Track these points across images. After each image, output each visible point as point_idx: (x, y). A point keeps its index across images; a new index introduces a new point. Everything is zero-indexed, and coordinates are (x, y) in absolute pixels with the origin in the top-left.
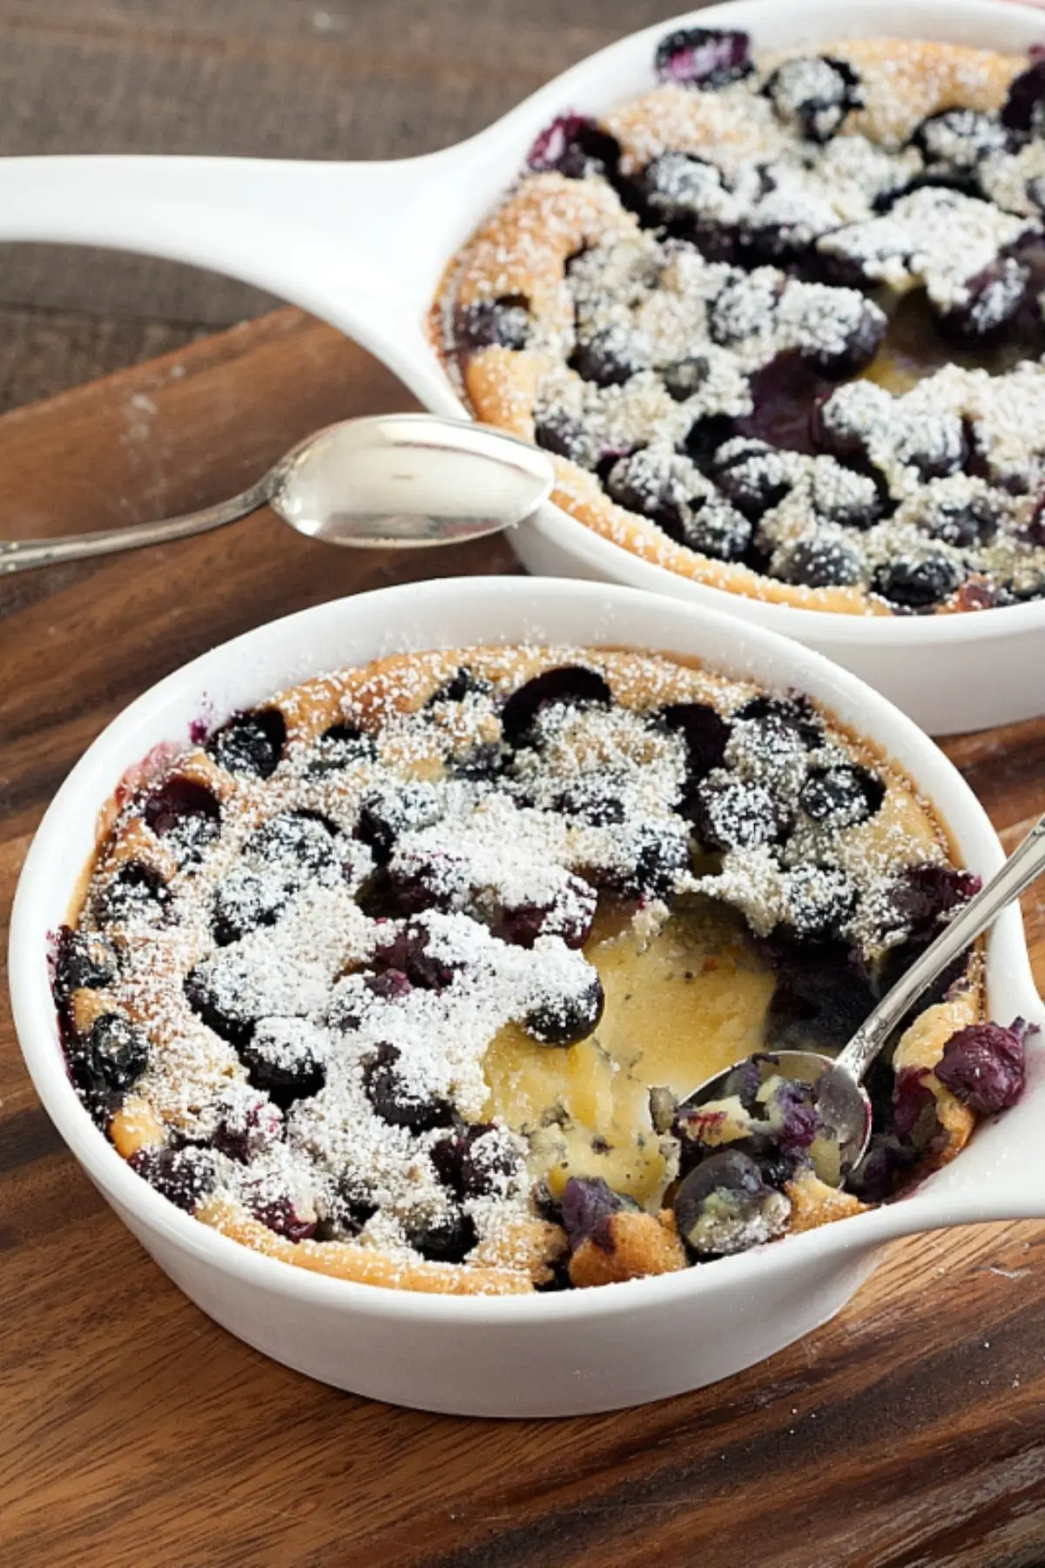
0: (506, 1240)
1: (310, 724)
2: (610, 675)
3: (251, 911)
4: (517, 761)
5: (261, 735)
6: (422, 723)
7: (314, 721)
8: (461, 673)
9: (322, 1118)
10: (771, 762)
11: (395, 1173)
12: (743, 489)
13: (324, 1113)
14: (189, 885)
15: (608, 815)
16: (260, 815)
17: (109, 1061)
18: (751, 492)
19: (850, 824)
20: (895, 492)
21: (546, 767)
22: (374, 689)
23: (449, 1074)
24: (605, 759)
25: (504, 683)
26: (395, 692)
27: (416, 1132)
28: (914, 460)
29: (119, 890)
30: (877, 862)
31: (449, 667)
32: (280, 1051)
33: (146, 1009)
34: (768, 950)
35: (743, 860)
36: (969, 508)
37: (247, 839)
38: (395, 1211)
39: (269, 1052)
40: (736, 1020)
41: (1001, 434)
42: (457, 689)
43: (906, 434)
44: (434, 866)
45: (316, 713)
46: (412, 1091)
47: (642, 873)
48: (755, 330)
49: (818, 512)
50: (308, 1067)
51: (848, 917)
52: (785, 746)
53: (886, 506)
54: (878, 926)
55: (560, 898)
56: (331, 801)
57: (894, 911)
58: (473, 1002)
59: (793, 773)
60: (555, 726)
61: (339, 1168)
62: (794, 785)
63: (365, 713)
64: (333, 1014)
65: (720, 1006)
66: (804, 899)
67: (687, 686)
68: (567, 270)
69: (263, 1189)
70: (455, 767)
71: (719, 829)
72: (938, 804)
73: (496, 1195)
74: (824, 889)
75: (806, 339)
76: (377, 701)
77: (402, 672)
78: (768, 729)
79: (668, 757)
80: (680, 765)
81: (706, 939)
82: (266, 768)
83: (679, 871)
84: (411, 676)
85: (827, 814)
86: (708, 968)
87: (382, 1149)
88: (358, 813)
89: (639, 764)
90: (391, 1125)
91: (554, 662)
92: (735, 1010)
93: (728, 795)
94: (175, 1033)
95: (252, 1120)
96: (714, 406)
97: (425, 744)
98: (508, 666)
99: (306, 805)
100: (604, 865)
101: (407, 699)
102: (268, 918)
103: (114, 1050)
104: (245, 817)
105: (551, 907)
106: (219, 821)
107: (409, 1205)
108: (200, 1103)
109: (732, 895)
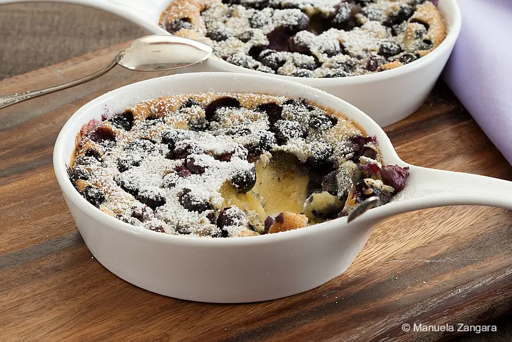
0: (240, 234)
1: (141, 115)
2: (239, 98)
3: (131, 162)
4: (211, 125)
5: (125, 119)
6: (179, 113)
7: (143, 114)
8: (189, 100)
9: (167, 211)
10: (298, 114)
11: (195, 223)
12: (271, 62)
13: (167, 209)
14: (109, 157)
15: (246, 133)
16: (129, 140)
17: (92, 197)
18: (273, 63)
19: (328, 129)
20: (321, 60)
21: (221, 125)
22: (161, 104)
23: (209, 195)
24: (241, 121)
25: (204, 102)
26: (169, 105)
27: (200, 212)
28: (325, 52)
29: (85, 158)
30: (338, 138)
31: (185, 98)
32: (150, 194)
33: (102, 184)
34: (305, 168)
35: (293, 141)
36: (346, 62)
37: (125, 146)
38: (197, 232)
39: (146, 195)
40: (295, 193)
41: (352, 45)
42: (189, 104)
43: (322, 45)
44: (191, 145)
45: (143, 111)
46: (196, 200)
47: (261, 145)
48: (267, 23)
49: (297, 66)
50: (159, 198)
51: (331, 155)
52: (302, 110)
53: (318, 64)
54: (342, 154)
55: (236, 149)
56: (152, 134)
57: (348, 148)
58: (213, 176)
59: (306, 117)
60: (223, 113)
61: (176, 223)
62: (307, 121)
63: (159, 112)
64: (165, 184)
65: (290, 189)
66: (316, 149)
67: (265, 100)
68: (201, 15)
69: (153, 224)
70: (192, 125)
71: (284, 134)
72: (356, 121)
73: (234, 226)
74: (322, 147)
75: (284, 22)
76: (163, 108)
77: (170, 99)
78: (295, 105)
79: (262, 118)
80: (267, 120)
81: (284, 168)
82: (128, 128)
83: (273, 144)
84: (173, 100)
85: (319, 126)
86: (285, 177)
87: (189, 217)
88: (161, 138)
89: (252, 121)
90: (191, 211)
91: (220, 96)
92: (296, 190)
93: (285, 124)
94: (113, 190)
95: (144, 210)
96: (257, 43)
97: (181, 117)
98: (205, 97)
99: (144, 137)
100: (248, 144)
101: (173, 107)
102: (136, 164)
103: (93, 194)
104: (124, 140)
105: (234, 152)
106: (115, 141)
107: (202, 230)
108: (125, 207)
109: (292, 150)
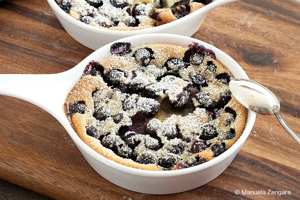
0: (145, 22)
9: (105, 9)
11: (121, 15)
13: (105, 8)
17: (65, 6)
27: (122, 8)
38: (123, 21)
46: (120, 2)
50: (99, 1)
61: (111, 16)
69: (100, 21)
73: (142, 15)
87: (117, 12)
90: (117, 8)
95: (93, 11)
103: (65, 4)
107: (125, 20)
108: (83, 10)
